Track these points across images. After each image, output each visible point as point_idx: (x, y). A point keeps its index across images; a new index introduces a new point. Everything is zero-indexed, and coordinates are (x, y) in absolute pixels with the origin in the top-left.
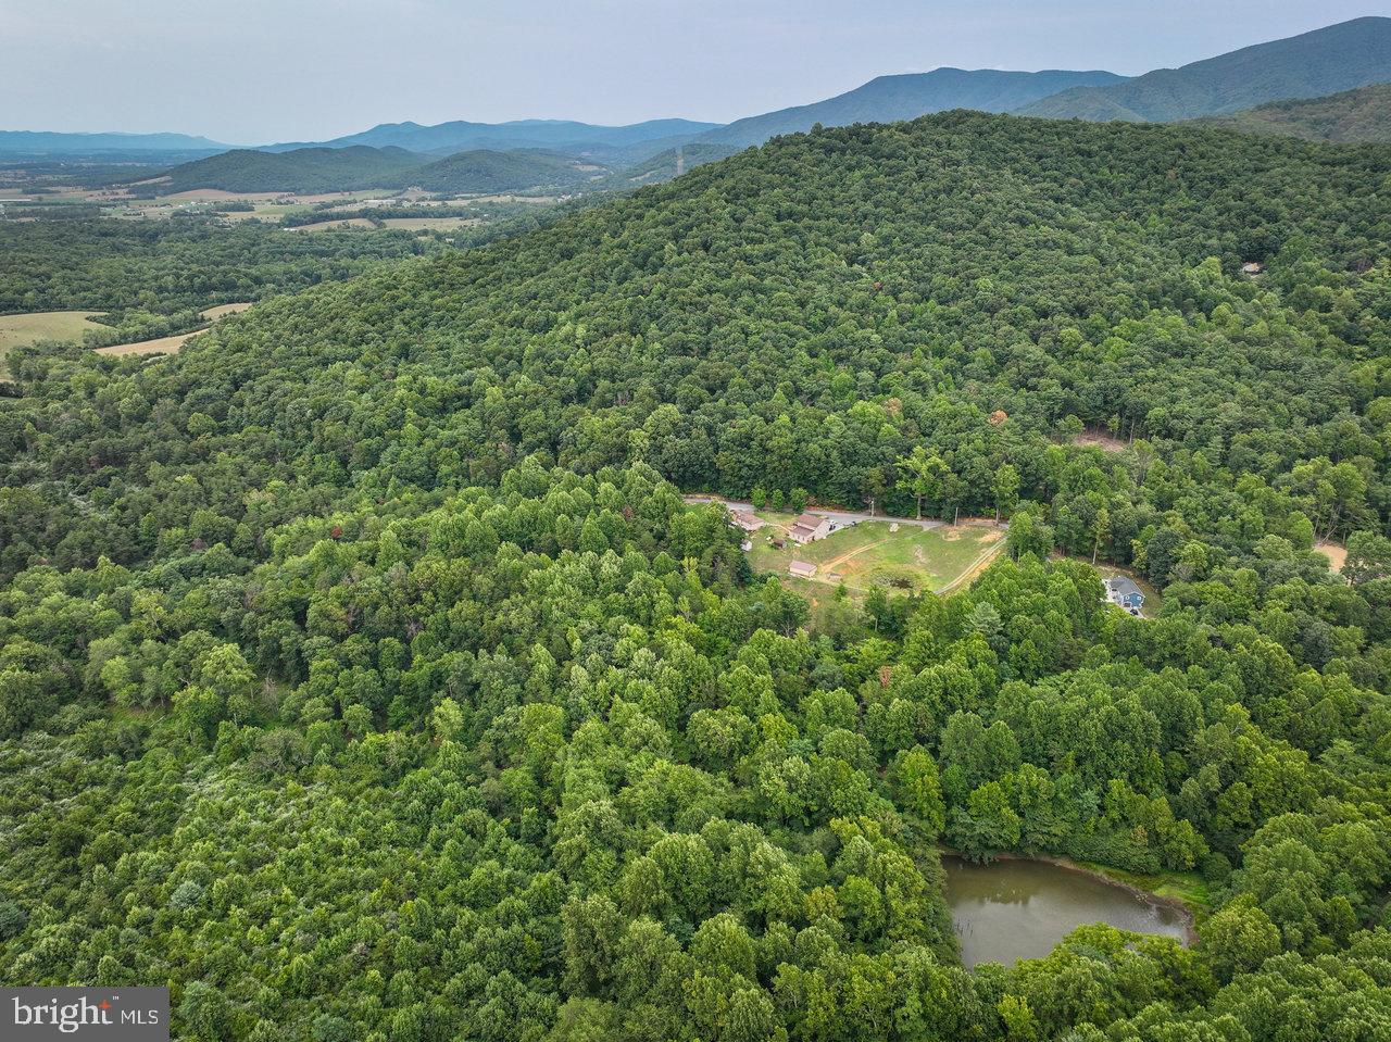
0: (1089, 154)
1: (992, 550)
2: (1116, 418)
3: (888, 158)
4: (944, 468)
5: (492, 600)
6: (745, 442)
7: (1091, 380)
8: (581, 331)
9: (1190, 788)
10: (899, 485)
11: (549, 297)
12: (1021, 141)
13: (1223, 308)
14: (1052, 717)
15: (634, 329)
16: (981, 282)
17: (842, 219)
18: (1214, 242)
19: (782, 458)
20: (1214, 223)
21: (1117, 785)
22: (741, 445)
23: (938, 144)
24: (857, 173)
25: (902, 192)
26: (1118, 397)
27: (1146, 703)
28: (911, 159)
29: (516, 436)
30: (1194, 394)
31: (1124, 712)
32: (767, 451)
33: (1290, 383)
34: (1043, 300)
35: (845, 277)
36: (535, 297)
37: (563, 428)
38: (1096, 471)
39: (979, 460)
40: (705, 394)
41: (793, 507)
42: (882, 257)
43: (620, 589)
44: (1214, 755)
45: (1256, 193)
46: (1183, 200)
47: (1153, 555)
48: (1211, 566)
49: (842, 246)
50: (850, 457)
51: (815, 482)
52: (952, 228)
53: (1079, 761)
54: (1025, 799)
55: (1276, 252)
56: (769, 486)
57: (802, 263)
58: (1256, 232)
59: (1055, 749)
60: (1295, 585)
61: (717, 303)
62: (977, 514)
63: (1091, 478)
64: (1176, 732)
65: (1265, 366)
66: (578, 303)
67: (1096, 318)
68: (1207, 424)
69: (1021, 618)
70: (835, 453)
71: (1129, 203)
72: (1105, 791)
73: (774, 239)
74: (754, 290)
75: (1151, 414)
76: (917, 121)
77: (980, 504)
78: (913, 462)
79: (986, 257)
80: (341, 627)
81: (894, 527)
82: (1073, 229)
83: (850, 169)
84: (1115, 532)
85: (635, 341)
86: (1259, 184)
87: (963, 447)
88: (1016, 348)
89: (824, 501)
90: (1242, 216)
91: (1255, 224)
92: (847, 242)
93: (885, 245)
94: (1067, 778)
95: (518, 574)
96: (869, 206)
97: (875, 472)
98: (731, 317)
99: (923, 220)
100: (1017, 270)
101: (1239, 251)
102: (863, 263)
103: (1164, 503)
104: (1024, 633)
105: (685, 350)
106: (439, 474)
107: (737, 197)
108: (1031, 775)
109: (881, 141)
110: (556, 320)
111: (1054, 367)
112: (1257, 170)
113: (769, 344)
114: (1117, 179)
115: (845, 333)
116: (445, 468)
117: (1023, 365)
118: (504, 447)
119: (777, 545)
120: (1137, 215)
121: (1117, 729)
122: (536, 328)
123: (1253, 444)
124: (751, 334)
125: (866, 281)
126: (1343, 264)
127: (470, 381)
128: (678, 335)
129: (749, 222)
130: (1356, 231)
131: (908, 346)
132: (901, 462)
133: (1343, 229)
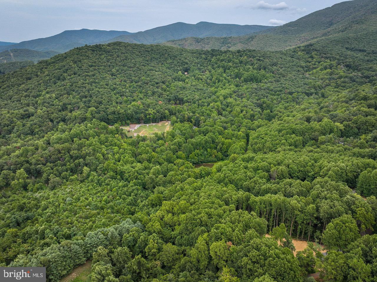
0: (148, 51)
1: (168, 126)
2: (178, 101)
3: (109, 52)
4: (156, 112)
6: (114, 113)
7: (172, 95)
8: (54, 95)
9: (218, 147)
10: (148, 117)
11: (33, 89)
12: (134, 48)
13: (187, 80)
14: (197, 143)
15: (68, 94)
16: (142, 78)
17: (105, 66)
18: (179, 68)
19: (123, 114)
20: (177, 65)
21: (209, 149)
24: (103, 56)
25: (115, 60)
26: (177, 97)
27: (209, 138)
28: (114, 53)
29: (52, 121)
30: (190, 95)
31: (206, 139)
32: (119, 114)
33: (203, 92)
34: (156, 81)
35: (113, 79)
36: (28, 89)
37: (65, 117)
39: (161, 110)
40: (98, 105)
41: (127, 124)
42: (118, 74)
44: (219, 143)
45: (183, 59)
46: (169, 61)
47: (196, 121)
48: (206, 120)
50: (136, 113)
51: (131, 119)
52: (131, 67)
53: (202, 148)
54: (197, 155)
55: (190, 70)
56: (121, 121)
57: (102, 76)
59: (198, 147)
60: (219, 120)
61: (88, 87)
62: (163, 120)
63: (181, 110)
64: (213, 142)
65: (198, 90)
66: (45, 90)
67: (167, 83)
68: (194, 100)
69: (184, 131)
70: (133, 112)
71: (160, 61)
72: (207, 151)
73: (92, 71)
74: (95, 83)
75: (184, 99)
76: (110, 44)
77: (163, 118)
78: (149, 112)
79: (141, 73)
81: (148, 126)
82: (154, 67)
83: (100, 55)
84: (189, 118)
86: (182, 57)
87: (157, 108)
88: (156, 90)
89: (132, 123)
90: (182, 63)
91: (184, 65)
92: (109, 71)
93: (118, 71)
94: (202, 151)
95: (82, 144)
96: (109, 64)
97: (142, 115)
98: (93, 89)
99: (124, 66)
100: (148, 75)
101: (183, 70)
102: (114, 76)
104: (185, 133)
105: (86, 97)
106: (35, 132)
107: (76, 62)
108: (197, 151)
109: (104, 48)
110: (41, 94)
111: (164, 93)
112: (181, 54)
113: (105, 94)
114: (156, 57)
115: (120, 90)
116: (37, 130)
117: (158, 93)
118: (50, 123)
119: (129, 131)
120: (163, 64)
121: (206, 142)
122: (35, 97)
123: (202, 102)
124: (100, 92)
125: (117, 80)
126: (201, 72)
127: (27, 110)
128: (82, 94)
129: (83, 68)
130: (201, 66)
131: (134, 92)
132: (147, 112)
133: (199, 65)
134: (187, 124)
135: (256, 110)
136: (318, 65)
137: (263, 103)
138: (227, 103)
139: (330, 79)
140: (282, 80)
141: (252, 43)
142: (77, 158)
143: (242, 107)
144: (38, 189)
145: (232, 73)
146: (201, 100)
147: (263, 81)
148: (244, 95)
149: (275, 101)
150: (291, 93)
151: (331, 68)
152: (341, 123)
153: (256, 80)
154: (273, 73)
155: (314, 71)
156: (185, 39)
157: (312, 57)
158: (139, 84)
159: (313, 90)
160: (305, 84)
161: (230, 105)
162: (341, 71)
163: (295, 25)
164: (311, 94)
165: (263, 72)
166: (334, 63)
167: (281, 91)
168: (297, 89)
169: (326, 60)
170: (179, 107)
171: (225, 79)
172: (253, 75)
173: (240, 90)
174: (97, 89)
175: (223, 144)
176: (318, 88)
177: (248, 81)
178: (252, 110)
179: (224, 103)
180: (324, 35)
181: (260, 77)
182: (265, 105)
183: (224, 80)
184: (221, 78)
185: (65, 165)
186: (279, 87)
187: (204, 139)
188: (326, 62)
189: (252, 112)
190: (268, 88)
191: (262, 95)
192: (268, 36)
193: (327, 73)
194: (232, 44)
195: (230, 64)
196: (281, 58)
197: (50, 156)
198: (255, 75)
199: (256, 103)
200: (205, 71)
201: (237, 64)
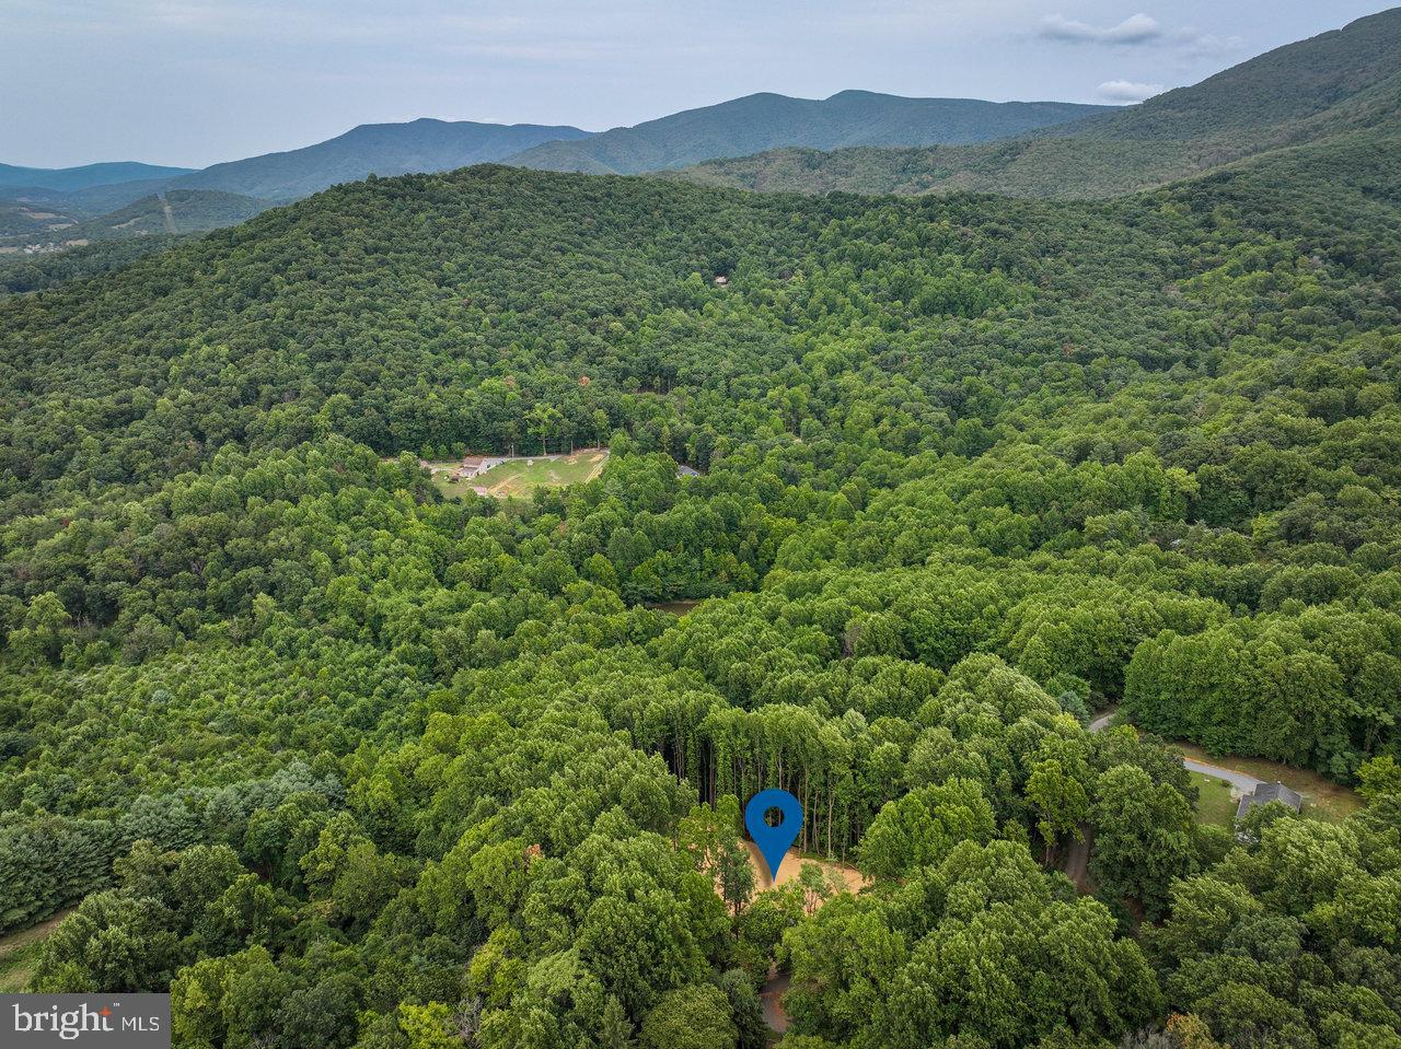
0: (595, 199)
2: (658, 379)
3: (445, 202)
4: (560, 415)
5: (259, 534)
6: (410, 414)
7: (637, 355)
8: (223, 350)
9: (744, 546)
10: (530, 431)
11: (166, 327)
12: (543, 189)
13: (709, 305)
14: (666, 528)
15: (273, 345)
16: (544, 295)
17: (422, 252)
18: (694, 262)
19: (442, 421)
20: (691, 249)
21: (707, 551)
22: (407, 416)
23: (481, 192)
24: (422, 216)
25: (463, 230)
26: (657, 364)
27: (714, 509)
28: (463, 203)
29: (200, 437)
30: (703, 358)
31: (704, 515)
32: (428, 418)
33: (757, 349)
34: (593, 305)
35: (440, 298)
36: (150, 328)
37: (245, 423)
38: (655, 406)
39: (580, 408)
40: (364, 386)
41: (454, 456)
42: (463, 280)
43: (360, 514)
44: (752, 528)
45: (715, 227)
46: (667, 233)
47: (698, 450)
48: (733, 448)
49: (429, 273)
50: (491, 416)
51: (469, 437)
52: (512, 256)
53: (686, 547)
54: (661, 569)
55: (734, 269)
56: (434, 444)
57: (401, 287)
58: (721, 254)
59: (671, 542)
60: (778, 449)
61: (344, 320)
62: (585, 446)
63: (654, 411)
64: (732, 524)
65: (741, 339)
66: (203, 330)
67: (631, 316)
68: (714, 375)
69: (635, 485)
70: (480, 415)
71: (631, 236)
72: (702, 557)
73: (370, 269)
74: (372, 309)
75: (679, 373)
76: (456, 173)
77: (586, 438)
78: (537, 413)
79: (543, 277)
80: (134, 573)
81: (530, 462)
82: (599, 255)
83: (414, 211)
84: (675, 440)
85: (280, 353)
86: (716, 221)
87: (567, 401)
88: (582, 339)
89: (477, 451)
90: (709, 244)
91: (718, 249)
92: (430, 269)
93: (463, 270)
94: (682, 555)
95: (272, 516)
96: (439, 242)
97: (511, 424)
98: (359, 331)
99: (487, 251)
100: (568, 285)
101: (712, 268)
102: (449, 285)
103: (699, 421)
104: (638, 492)
105: (329, 357)
106: (137, 472)
107: (323, 236)
108: (662, 556)
109: (433, 188)
110: (187, 346)
111: (610, 349)
112: (713, 211)
113: (398, 347)
114: (620, 218)
115: (455, 335)
116: (143, 466)
117: (590, 349)
118: (193, 444)
119: (454, 480)
120: (639, 245)
121: (702, 524)
122: (166, 355)
123: (743, 384)
124: (382, 341)
125: (456, 299)
126: (776, 274)
127: (128, 400)
128: (319, 346)
129: (343, 256)
130: (780, 252)
131: (504, 342)
132: (528, 415)
133: (772, 251)
134: (655, 459)
135: (931, 416)
136: (1225, 254)
137: (969, 391)
138: (833, 389)
139: (1255, 309)
140: (1066, 310)
141: (1013, 169)
142: (246, 562)
143: (882, 404)
144: (93, 661)
145: (881, 281)
146: (737, 375)
147: (990, 312)
148: (906, 362)
149: (1014, 388)
150: (1084, 359)
151: (1270, 267)
152: (1192, 469)
153: (967, 308)
154: (1037, 283)
155: (1207, 275)
156: (764, 155)
157: (1209, 225)
158: (530, 315)
159: (1178, 349)
160: (1152, 325)
161: (843, 395)
162: (1309, 279)
163: (1192, 100)
164: (1168, 364)
165: (997, 277)
166: (1287, 246)
167: (1048, 349)
168: (1114, 344)
169: (1261, 236)
170: (648, 399)
171: (855, 301)
172: (958, 289)
173: (894, 344)
174: (374, 331)
175: (763, 535)
176: (1200, 341)
177: (935, 312)
178: (916, 416)
179: (824, 388)
180: (1296, 138)
181: (982, 294)
182: (974, 399)
183: (850, 307)
184: (840, 299)
185: (203, 587)
186: (1047, 334)
187: (694, 515)
188: (1259, 243)
189: (913, 424)
190: (1001, 339)
191: (973, 363)
192: (1076, 144)
193: (1253, 284)
194: (937, 172)
195: (884, 247)
196: (1085, 227)
197: (157, 554)
198: (966, 288)
199: (941, 392)
200: (793, 271)
201: (908, 246)
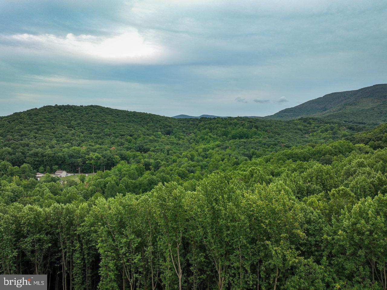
2: (143, 152)
10: (88, 163)
18: (159, 130)
20: (158, 127)
22: (35, 156)
25: (82, 116)
26: (142, 148)
32: (43, 156)
35: (67, 130)
41: (52, 171)
42: (78, 126)
46: (152, 124)
49: (66, 124)
51: (60, 164)
52: (98, 122)
56: (45, 167)
67: (135, 136)
70: (67, 156)
71: (140, 124)
75: (151, 149)
77: (110, 166)
78: (91, 156)
79: (106, 127)
90: (164, 127)
91: (167, 128)
97: (80, 160)
101: (165, 132)
102: (72, 128)
107: (31, 115)
111: (126, 143)
126: (185, 133)
130: (186, 129)
132: (87, 156)
133: (184, 129)
140: (278, 137)
145: (218, 132)
147: (254, 137)
148: (230, 148)
150: (288, 147)
153: (246, 138)
154: (267, 132)
155: (314, 133)
158: (100, 135)
167: (276, 144)
169: (326, 125)
171: (210, 137)
177: (237, 138)
181: (251, 133)
184: (206, 137)
187: (147, 179)
189: (235, 160)
190: (260, 142)
193: (329, 133)
198: (246, 132)
200: (191, 133)
201: (226, 124)
